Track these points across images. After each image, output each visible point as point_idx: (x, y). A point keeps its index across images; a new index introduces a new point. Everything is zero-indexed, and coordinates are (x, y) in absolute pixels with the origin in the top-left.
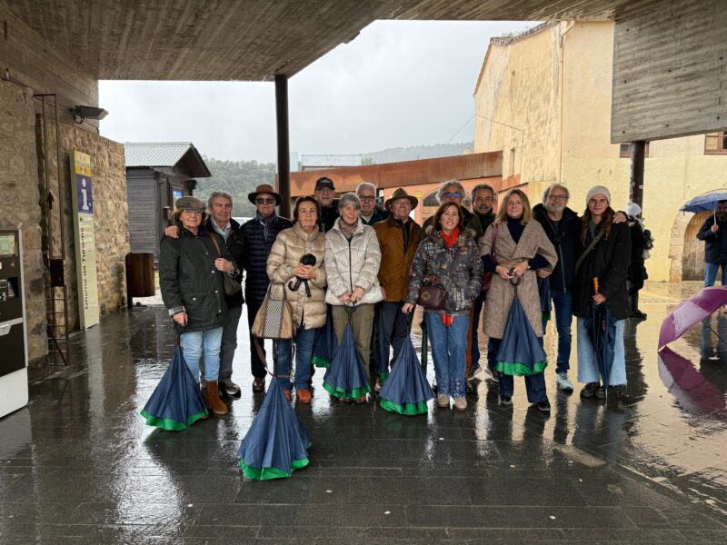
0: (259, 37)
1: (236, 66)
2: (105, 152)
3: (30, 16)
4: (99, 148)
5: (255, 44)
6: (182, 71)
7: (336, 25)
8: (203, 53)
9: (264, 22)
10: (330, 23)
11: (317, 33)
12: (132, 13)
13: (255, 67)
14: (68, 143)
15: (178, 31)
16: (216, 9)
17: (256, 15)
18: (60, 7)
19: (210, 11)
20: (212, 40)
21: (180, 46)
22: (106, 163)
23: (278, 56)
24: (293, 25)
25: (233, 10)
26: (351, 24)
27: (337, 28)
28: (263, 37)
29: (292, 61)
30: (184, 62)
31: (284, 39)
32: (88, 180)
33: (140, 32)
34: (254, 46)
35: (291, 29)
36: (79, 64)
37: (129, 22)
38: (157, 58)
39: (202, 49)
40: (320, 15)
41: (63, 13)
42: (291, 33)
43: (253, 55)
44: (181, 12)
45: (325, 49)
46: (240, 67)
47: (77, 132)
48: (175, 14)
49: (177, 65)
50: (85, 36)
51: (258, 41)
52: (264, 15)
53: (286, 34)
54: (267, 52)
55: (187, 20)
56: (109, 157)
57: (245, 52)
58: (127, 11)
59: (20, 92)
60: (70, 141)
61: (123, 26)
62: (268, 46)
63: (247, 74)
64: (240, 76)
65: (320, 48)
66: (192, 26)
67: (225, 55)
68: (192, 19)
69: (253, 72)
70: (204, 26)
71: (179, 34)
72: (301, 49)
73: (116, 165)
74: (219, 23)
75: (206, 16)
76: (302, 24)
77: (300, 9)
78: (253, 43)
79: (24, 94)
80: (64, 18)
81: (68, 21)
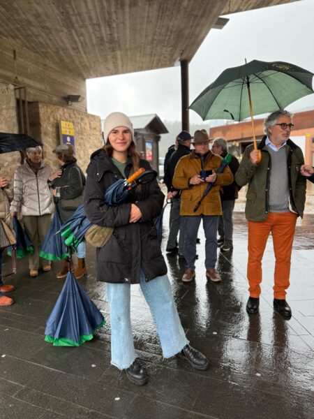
0: (155, 35)
1: (152, 59)
2: (86, 120)
3: (28, 45)
4: (82, 119)
5: (155, 40)
6: (125, 67)
7: (200, 13)
8: (129, 53)
9: (151, 22)
10: (195, 13)
11: (190, 24)
12: (73, 31)
13: (165, 57)
14: (59, 117)
15: (106, 40)
16: (117, 18)
17: (143, 17)
18: (37, 36)
19: (114, 20)
20: (128, 42)
21: (113, 50)
22: (87, 127)
23: (174, 47)
24: (171, 20)
25: (127, 17)
26: (210, 12)
27: (202, 16)
28: (157, 33)
29: (185, 48)
30: (122, 61)
31: (171, 32)
32: (72, 138)
33: (86, 44)
34: (155, 42)
35: (171, 24)
36: (70, 71)
37: (77, 39)
38: (106, 61)
39: (127, 50)
40: (185, 8)
41: (41, 40)
42: (173, 27)
43: (158, 48)
44: (99, 25)
45: (202, 36)
46: (156, 58)
47: (65, 110)
48: (97, 27)
49: (120, 63)
50: (61, 53)
51: (155, 37)
52: (148, 17)
53: (170, 28)
54: (166, 44)
55: (106, 30)
56: (90, 124)
57: (152, 48)
58: (71, 31)
59: (4, 87)
60: (60, 115)
61: (75, 42)
62: (164, 40)
63: (163, 63)
64: (160, 64)
65: (198, 36)
66: (111, 34)
67: (142, 52)
68: (108, 29)
69: (165, 61)
70: (118, 33)
71: (108, 42)
72: (187, 38)
73: (95, 129)
74: (125, 28)
75: (114, 25)
76: (176, 19)
77: (169, 6)
78: (153, 40)
79: (7, 88)
80: (44, 43)
81: (47, 44)
